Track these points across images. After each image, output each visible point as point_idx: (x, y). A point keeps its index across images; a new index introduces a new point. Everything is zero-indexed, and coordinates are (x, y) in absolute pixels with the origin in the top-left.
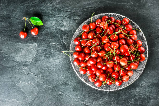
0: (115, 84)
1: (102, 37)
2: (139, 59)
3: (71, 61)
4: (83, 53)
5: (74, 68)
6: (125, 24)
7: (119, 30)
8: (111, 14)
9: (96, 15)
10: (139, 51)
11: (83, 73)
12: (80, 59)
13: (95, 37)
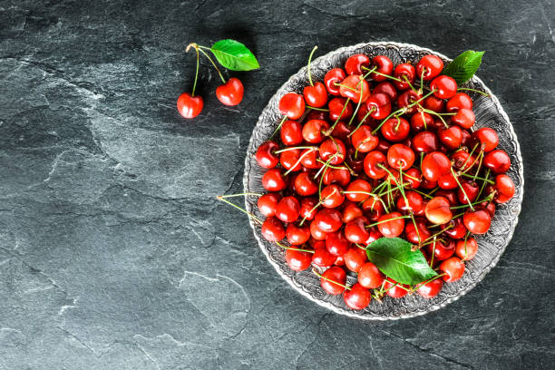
0: (416, 294)
1: (352, 130)
2: (492, 196)
3: (253, 227)
4: (289, 195)
5: (265, 252)
6: (428, 75)
7: (409, 98)
8: (375, 44)
9: (323, 55)
10: (490, 168)
11: (302, 268)
12: (284, 217)
13: (327, 134)
